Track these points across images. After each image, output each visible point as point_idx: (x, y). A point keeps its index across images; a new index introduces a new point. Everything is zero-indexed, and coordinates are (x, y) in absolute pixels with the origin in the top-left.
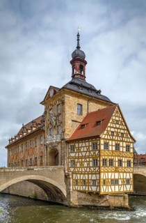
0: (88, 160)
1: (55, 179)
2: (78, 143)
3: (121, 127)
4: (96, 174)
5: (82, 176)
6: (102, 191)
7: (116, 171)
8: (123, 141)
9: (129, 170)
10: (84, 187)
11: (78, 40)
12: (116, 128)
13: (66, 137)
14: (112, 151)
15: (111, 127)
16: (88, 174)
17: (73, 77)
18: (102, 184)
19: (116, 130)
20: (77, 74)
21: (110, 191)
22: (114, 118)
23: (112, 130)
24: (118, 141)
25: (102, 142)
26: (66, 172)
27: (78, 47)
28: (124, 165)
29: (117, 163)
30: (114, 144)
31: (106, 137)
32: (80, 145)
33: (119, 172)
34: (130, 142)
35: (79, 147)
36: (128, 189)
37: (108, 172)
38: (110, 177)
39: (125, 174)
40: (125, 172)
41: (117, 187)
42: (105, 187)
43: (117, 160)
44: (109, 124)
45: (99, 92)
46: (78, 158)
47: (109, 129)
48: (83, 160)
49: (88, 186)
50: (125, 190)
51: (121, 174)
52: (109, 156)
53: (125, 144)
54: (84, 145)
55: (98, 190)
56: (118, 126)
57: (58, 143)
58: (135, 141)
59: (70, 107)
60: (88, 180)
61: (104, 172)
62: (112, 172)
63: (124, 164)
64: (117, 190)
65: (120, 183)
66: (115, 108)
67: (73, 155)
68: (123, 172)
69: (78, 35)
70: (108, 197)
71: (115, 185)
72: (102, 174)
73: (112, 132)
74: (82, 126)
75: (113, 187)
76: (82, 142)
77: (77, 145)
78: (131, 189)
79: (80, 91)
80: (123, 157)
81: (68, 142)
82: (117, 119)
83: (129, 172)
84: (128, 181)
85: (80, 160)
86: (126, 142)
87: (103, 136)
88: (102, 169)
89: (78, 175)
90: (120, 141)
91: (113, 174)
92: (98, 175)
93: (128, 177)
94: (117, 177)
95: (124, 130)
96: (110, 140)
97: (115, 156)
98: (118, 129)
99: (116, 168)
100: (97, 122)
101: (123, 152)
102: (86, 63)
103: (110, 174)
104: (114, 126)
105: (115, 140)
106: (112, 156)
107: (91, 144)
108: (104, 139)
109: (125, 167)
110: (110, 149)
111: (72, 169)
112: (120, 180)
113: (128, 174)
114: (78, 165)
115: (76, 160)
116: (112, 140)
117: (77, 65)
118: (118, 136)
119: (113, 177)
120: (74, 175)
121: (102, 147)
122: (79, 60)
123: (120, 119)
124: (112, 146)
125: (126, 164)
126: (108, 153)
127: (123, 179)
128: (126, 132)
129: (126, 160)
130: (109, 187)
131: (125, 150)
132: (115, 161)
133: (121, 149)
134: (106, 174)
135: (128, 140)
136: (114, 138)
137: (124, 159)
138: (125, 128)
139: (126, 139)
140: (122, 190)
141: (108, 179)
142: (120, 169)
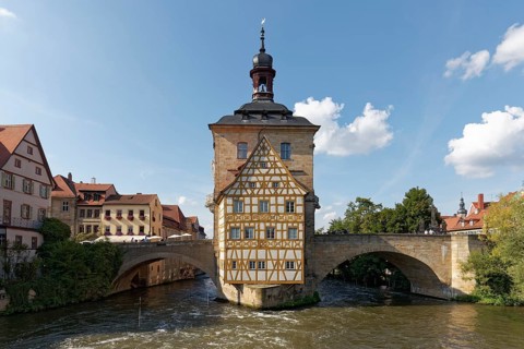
3: (272, 171)
6: (229, 278)
7: (261, 247)
8: (276, 195)
9: (292, 244)
12: (261, 175)
14: (251, 213)
15: (248, 175)
18: (228, 267)
19: (261, 178)
21: (246, 278)
22: (256, 159)
23: (253, 179)
24: (264, 195)
25: (229, 201)
27: (263, 50)
29: (263, 233)
30: (255, 200)
31: (238, 193)
33: (267, 249)
34: (295, 195)
36: (290, 279)
37: (242, 248)
38: (245, 257)
39: (282, 252)
40: (283, 248)
41: (262, 273)
42: (234, 273)
43: (262, 226)
44: (245, 172)
47: (244, 179)
50: (282, 278)
51: (274, 253)
52: (244, 222)
53: (281, 200)
56: (264, 171)
59: (225, 151)
61: (234, 248)
62: (250, 248)
63: (279, 234)
64: (262, 279)
68: (278, 249)
69: (263, 32)
71: (257, 271)
72: (230, 252)
73: (253, 183)
75: (252, 273)
78: (299, 277)
80: (277, 222)
82: (265, 158)
83: (294, 249)
84: (290, 265)
86: (284, 195)
87: (232, 192)
90: (270, 195)
91: (253, 251)
93: (290, 255)
94: (262, 257)
95: (281, 175)
96: (248, 196)
97: (259, 221)
98: (267, 174)
99: (261, 241)
101: (278, 214)
103: (246, 252)
104: (257, 172)
105: (258, 196)
106: (252, 221)
108: (233, 196)
109: (282, 240)
110: (247, 209)
112: (270, 262)
113: (290, 252)
116: (252, 196)
118: (264, 186)
119: (253, 257)
121: (229, 209)
123: (271, 159)
124: (251, 205)
125: (285, 233)
126: (243, 218)
127: (278, 260)
128: (284, 178)
129: (285, 228)
130: (244, 272)
131: (282, 209)
132: (259, 231)
133: (273, 209)
134: (239, 251)
135: (291, 192)
136: (256, 191)
137: (279, 226)
138: (284, 171)
139: (285, 192)
140: (274, 278)
141: (242, 260)
142: (270, 243)
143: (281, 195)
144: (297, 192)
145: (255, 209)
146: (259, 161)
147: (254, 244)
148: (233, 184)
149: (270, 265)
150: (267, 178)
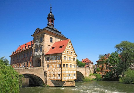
0: (56, 64)
1: (39, 74)
2: (51, 56)
3: (71, 49)
4: (60, 71)
5: (53, 72)
6: (63, 79)
7: (69, 70)
8: (72, 56)
9: (75, 69)
10: (54, 78)
11: (51, 9)
12: (69, 50)
13: (45, 53)
14: (67, 60)
16: (56, 71)
17: (48, 25)
18: (63, 76)
20: (50, 24)
21: (66, 79)
22: (68, 45)
23: (68, 50)
24: (70, 56)
25: (63, 56)
26: (45, 70)
28: (73, 67)
29: (69, 66)
30: (68, 57)
31: (65, 54)
32: (52, 57)
33: (71, 70)
34: (75, 56)
35: (51, 58)
37: (66, 70)
38: (66, 73)
39: (73, 71)
40: (73, 70)
41: (69, 77)
44: (66, 48)
45: (60, 33)
46: (51, 63)
47: (66, 50)
48: (54, 64)
49: (56, 77)
50: (73, 78)
51: (71, 71)
54: (54, 57)
55: (61, 79)
56: (70, 49)
57: (41, 56)
58: (77, 56)
59: (47, 39)
60: (56, 74)
61: (64, 70)
62: (67, 70)
64: (70, 79)
66: (68, 41)
67: (48, 62)
70: (66, 82)
72: (63, 71)
73: (68, 52)
74: (53, 48)
75: (68, 77)
76: (53, 56)
77: (50, 57)
78: (76, 78)
79: (52, 31)
80: (72, 63)
81: (46, 55)
82: (69, 45)
83: (75, 70)
84: (74, 74)
85: (52, 64)
88: (63, 69)
89: (51, 72)
90: (71, 56)
92: (61, 72)
94: (69, 73)
95: (72, 51)
96: (67, 55)
97: (69, 63)
99: (69, 68)
100: (60, 47)
101: (72, 61)
102: (54, 19)
103: (66, 71)
104: (68, 49)
105: (69, 55)
106: (67, 63)
107: (57, 57)
108: (64, 55)
109: (73, 68)
111: (48, 69)
113: (74, 71)
114: (51, 67)
115: (50, 64)
116: (68, 55)
117: (50, 20)
120: (49, 72)
121: (63, 58)
122: (51, 18)
130: (66, 77)
131: (73, 60)
134: (65, 71)
136: (68, 54)
140: (72, 79)
142: (71, 69)
149: (71, 75)
150: (70, 51)
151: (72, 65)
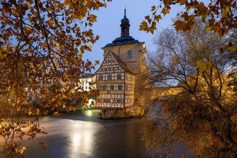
3: (113, 64)
6: (97, 106)
7: (108, 93)
8: (114, 73)
9: (120, 92)
11: (125, 13)
12: (109, 65)
15: (104, 66)
18: (97, 101)
19: (109, 67)
21: (103, 106)
23: (106, 67)
24: (110, 73)
27: (125, 17)
29: (109, 88)
30: (107, 76)
31: (101, 73)
33: (111, 94)
34: (121, 72)
36: (119, 106)
39: (116, 95)
40: (116, 94)
41: (108, 104)
42: (99, 103)
43: (109, 86)
47: (103, 67)
50: (116, 106)
51: (113, 96)
52: (102, 84)
53: (116, 75)
56: (110, 64)
62: (105, 94)
63: (115, 88)
64: (108, 106)
65: (112, 101)
68: (115, 94)
69: (125, 10)
71: (107, 103)
73: (105, 69)
75: (105, 104)
80: (114, 83)
82: (110, 59)
83: (121, 94)
84: (119, 101)
86: (117, 73)
87: (99, 73)
91: (106, 95)
93: (119, 97)
94: (109, 98)
96: (104, 74)
97: (108, 83)
98: (111, 65)
99: (108, 91)
101: (114, 80)
103: (103, 95)
104: (107, 64)
105: (108, 73)
106: (105, 83)
109: (116, 91)
110: (104, 79)
112: (111, 100)
118: (110, 69)
119: (105, 97)
123: (113, 59)
124: (105, 77)
125: (117, 88)
126: (102, 82)
127: (115, 99)
128: (117, 66)
129: (117, 86)
130: (102, 104)
131: (116, 78)
132: (108, 87)
133: (113, 78)
134: (101, 95)
135: (119, 71)
137: (115, 85)
138: (117, 63)
139: (117, 71)
140: (113, 106)
141: (102, 98)
142: (112, 92)
143: (116, 73)
144: (122, 71)
145: (107, 79)
146: (108, 60)
147: (106, 92)
148: (99, 70)
150: (111, 66)
151: (115, 86)
